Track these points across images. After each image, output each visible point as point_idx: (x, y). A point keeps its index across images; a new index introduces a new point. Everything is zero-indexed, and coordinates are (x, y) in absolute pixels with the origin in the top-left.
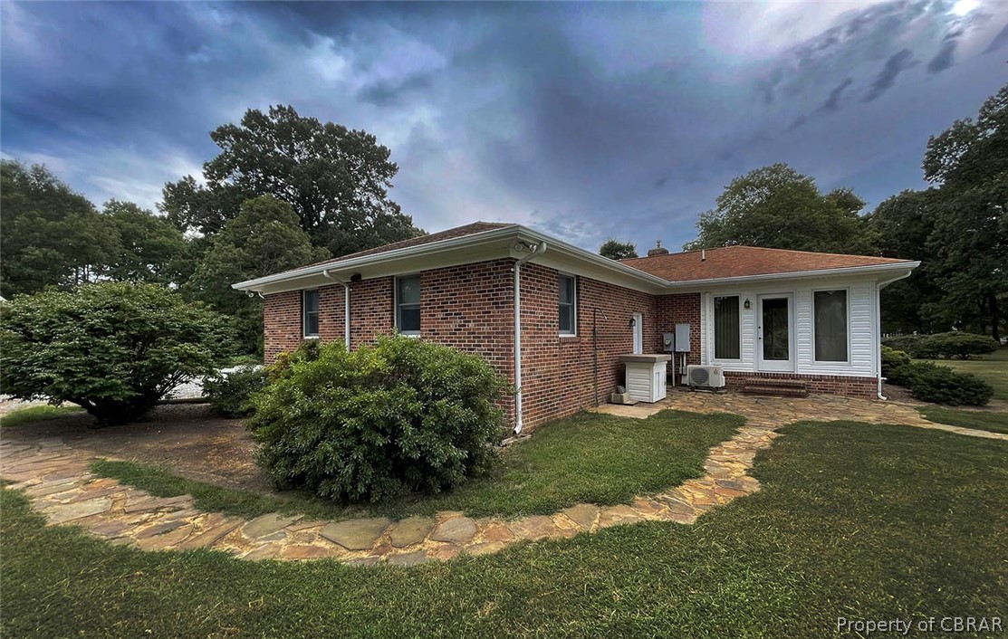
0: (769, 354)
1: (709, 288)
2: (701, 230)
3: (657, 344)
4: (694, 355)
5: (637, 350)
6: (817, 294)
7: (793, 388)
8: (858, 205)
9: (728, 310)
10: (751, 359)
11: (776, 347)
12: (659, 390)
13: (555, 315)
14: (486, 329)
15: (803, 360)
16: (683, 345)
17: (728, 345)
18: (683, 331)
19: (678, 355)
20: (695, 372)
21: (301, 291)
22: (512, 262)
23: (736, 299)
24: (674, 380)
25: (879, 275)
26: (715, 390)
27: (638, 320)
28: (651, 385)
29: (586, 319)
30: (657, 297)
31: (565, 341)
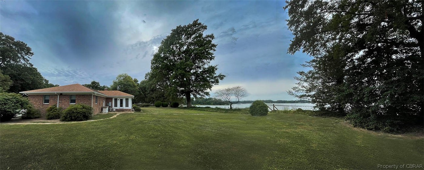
0: (121, 107)
1: (114, 97)
2: (113, 83)
3: (107, 105)
4: (111, 107)
5: (104, 106)
6: (126, 99)
7: (123, 110)
8: (138, 81)
9: (116, 100)
10: (119, 107)
11: (121, 106)
12: (107, 112)
13: (95, 101)
14: (87, 103)
15: (124, 107)
16: (110, 105)
17: (116, 106)
18: (110, 103)
19: (109, 107)
20: (112, 109)
21: (43, 95)
22: (92, 95)
23: (117, 99)
24: (109, 110)
25: (131, 97)
26: (114, 111)
27: (104, 101)
28: (106, 111)
29: (98, 102)
30: (107, 98)
31: (96, 105)
